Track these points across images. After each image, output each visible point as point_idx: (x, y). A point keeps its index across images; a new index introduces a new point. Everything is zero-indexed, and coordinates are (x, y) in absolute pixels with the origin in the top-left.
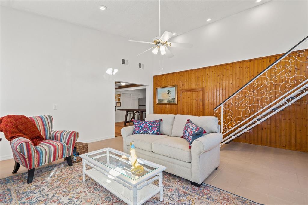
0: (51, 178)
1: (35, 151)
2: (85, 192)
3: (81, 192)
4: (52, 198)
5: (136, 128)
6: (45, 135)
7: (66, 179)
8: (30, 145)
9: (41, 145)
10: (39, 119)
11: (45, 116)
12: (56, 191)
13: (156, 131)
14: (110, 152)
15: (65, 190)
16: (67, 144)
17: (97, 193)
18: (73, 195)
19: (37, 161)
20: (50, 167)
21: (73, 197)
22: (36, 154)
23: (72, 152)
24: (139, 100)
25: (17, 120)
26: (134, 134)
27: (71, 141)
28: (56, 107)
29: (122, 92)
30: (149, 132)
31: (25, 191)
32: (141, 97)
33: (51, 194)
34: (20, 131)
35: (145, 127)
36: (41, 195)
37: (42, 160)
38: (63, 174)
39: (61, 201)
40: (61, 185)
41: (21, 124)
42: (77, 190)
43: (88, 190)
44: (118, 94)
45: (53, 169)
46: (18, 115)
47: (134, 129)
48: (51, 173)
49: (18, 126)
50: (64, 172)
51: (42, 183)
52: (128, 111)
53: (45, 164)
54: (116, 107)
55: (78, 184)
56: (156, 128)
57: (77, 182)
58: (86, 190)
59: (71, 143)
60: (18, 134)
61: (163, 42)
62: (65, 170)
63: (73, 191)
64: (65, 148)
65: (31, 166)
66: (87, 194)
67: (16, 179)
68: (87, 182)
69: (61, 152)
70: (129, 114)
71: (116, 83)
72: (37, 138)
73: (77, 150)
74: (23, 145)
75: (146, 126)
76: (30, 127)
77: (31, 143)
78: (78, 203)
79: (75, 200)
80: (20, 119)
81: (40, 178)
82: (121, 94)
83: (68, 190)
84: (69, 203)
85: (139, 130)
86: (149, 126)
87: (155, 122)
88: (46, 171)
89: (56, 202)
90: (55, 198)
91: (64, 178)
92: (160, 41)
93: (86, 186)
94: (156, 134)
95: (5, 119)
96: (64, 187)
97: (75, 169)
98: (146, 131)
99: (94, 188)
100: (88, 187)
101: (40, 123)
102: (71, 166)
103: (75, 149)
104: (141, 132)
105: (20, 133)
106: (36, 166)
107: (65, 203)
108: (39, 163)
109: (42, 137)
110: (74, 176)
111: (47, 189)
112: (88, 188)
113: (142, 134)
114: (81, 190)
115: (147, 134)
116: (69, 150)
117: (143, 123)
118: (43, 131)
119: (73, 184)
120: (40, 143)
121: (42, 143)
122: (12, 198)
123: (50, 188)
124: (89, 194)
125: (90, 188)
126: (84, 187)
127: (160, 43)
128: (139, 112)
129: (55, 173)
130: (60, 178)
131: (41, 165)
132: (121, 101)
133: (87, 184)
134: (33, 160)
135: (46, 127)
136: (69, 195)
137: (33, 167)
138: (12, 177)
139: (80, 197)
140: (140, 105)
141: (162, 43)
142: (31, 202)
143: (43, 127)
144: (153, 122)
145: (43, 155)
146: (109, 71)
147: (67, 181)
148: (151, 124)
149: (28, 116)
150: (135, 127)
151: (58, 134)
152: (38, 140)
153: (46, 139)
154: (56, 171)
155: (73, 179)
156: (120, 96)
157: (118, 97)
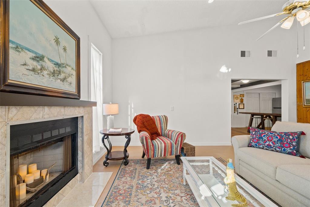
0: (161, 170)
1: (151, 145)
2: (182, 197)
3: (178, 195)
4: (156, 189)
5: (254, 139)
6: (161, 132)
7: (171, 176)
8: (148, 139)
9: (156, 140)
10: (158, 119)
11: (162, 116)
12: (161, 184)
13: (291, 149)
14: (213, 163)
15: (167, 186)
16: (175, 144)
17: (192, 204)
18: (170, 195)
19: (152, 153)
20: (164, 160)
21: (170, 197)
22: (152, 147)
23: (180, 152)
24: (273, 100)
25: (144, 118)
26: (251, 147)
27: (179, 141)
28: (173, 109)
29: (246, 91)
30: (276, 149)
31: (143, 174)
32: (277, 97)
33: (156, 185)
34: (145, 127)
35: (268, 140)
36: (150, 183)
37: (156, 153)
38: (170, 171)
39: (161, 195)
40: (166, 180)
41: (146, 121)
42: (176, 192)
43: (184, 196)
44: (240, 95)
45: (165, 163)
46: (145, 114)
47: (251, 140)
48: (163, 165)
49: (144, 123)
50: (172, 168)
51: (154, 172)
52: (253, 115)
53: (158, 156)
54: (238, 109)
55: (178, 185)
56: (289, 144)
57: (179, 183)
58: (183, 195)
59: (179, 143)
60: (144, 129)
61: (303, 4)
62: (173, 167)
63: (172, 191)
64: (173, 147)
65: (148, 156)
66: (182, 200)
67: (142, 163)
68: (187, 187)
69: (170, 150)
70: (254, 119)
71: (233, 81)
72: (156, 134)
73: (184, 151)
74: (143, 138)
75: (270, 138)
76: (151, 124)
77: (149, 137)
78: (172, 205)
79: (171, 201)
80: (146, 117)
81: (154, 167)
82: (245, 94)
83: (169, 187)
84: (165, 200)
85: (258, 143)
86: (276, 140)
87: (289, 135)
88: (160, 163)
89: (157, 195)
90: (158, 190)
91: (170, 175)
92: (296, 4)
93: (185, 191)
94: (289, 153)
95: (138, 117)
96: (167, 182)
97: (181, 170)
98: (270, 145)
99: (191, 197)
100: (186, 192)
101: (158, 122)
102: (179, 165)
103: (182, 149)
104: (261, 146)
105: (145, 128)
106: (152, 157)
107: (162, 199)
108: (154, 154)
109: (159, 134)
110: (178, 176)
111: (156, 179)
112: (185, 194)
113: (263, 148)
114: (179, 193)
115: (273, 150)
116: (177, 149)
117: (265, 133)
118: (160, 128)
119: (174, 184)
120: (157, 138)
121: (158, 138)
122: (135, 177)
123: (158, 179)
124: (184, 201)
125: (188, 195)
126: (182, 191)
127: (296, 8)
128: (270, 117)
129: (165, 167)
130: (167, 173)
131: (155, 157)
132: (244, 102)
133: (185, 189)
134: (150, 151)
135: (162, 125)
136: (168, 193)
137: (150, 157)
138: (141, 160)
139: (176, 200)
140: (274, 108)
141: (300, 7)
142: (143, 186)
143: (160, 126)
144: (285, 134)
145: (156, 149)
146: (224, 69)
147: (171, 178)
148: (279, 136)
149: (151, 115)
150: (251, 138)
151: (170, 133)
152: (156, 135)
153: (162, 136)
154: (167, 165)
155: (176, 178)
156: (243, 97)
157: (241, 98)
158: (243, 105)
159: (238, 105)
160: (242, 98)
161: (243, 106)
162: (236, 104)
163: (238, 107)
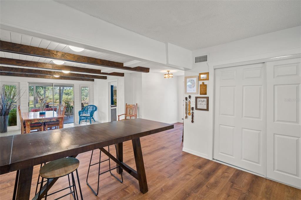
54: (193, 109)
132: (210, 94)
156: (207, 79)
157: (201, 83)
158: (206, 100)
159: (193, 100)
160: (203, 83)
161: (205, 103)
162: (190, 97)
163: (194, 107)
